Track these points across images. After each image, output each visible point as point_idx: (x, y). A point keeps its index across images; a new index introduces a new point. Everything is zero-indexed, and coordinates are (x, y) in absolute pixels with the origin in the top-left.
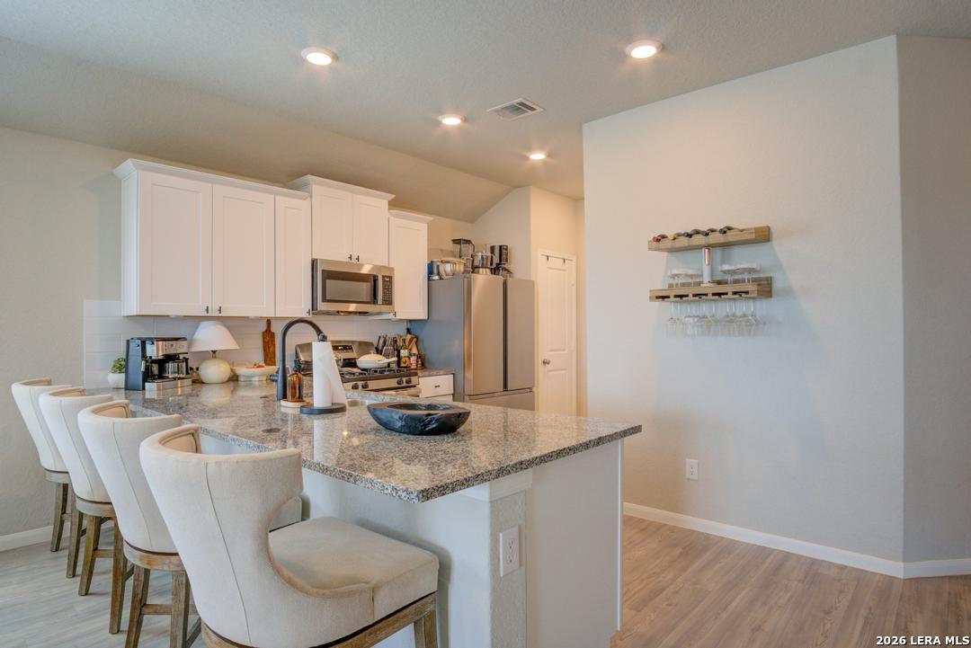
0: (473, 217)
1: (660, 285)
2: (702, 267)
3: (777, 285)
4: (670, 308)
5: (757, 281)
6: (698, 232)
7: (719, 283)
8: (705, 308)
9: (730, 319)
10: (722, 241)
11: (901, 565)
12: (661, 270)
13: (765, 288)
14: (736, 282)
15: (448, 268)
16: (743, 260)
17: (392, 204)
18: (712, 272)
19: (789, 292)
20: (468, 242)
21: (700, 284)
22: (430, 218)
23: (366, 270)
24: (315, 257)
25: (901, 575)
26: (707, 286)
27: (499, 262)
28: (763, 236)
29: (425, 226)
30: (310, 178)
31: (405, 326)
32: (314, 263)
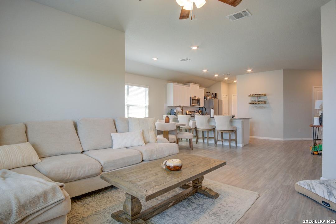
0: (208, 87)
1: (250, 102)
2: (256, 99)
3: (267, 102)
4: (251, 105)
5: (264, 101)
6: (256, 94)
7: (259, 102)
8: (256, 105)
9: (260, 107)
10: (259, 95)
11: (283, 139)
12: (250, 100)
13: (265, 102)
14: (261, 102)
15: (208, 98)
16: (262, 99)
17: (199, 86)
18: (258, 100)
19: (269, 103)
20: (209, 92)
21: (256, 102)
22: (204, 88)
23: (196, 98)
24: (191, 96)
25: (283, 140)
26: (257, 102)
27: (215, 96)
28: (265, 95)
29: (203, 90)
30: (190, 83)
31: (199, 108)
32: (191, 97)
